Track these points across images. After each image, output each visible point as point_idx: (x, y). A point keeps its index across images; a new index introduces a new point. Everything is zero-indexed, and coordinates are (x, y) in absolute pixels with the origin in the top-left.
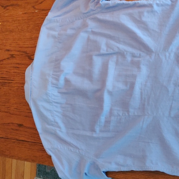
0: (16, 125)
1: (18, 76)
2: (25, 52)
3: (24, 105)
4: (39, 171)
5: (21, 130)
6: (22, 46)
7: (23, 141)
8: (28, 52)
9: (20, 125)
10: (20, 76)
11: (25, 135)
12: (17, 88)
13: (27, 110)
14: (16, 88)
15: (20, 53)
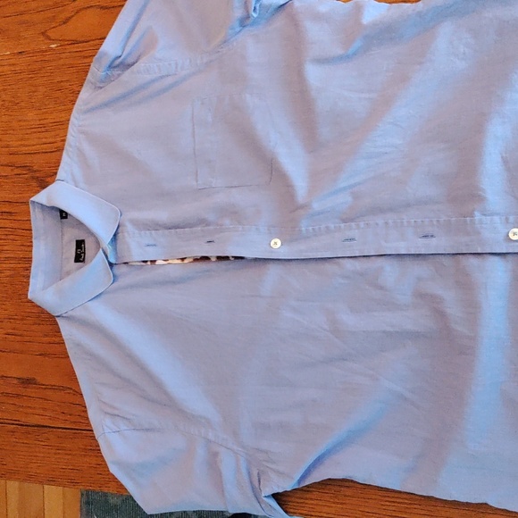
0: (15, 381)
1: (11, 237)
2: (29, 168)
3: (35, 324)
4: (88, 503)
5: (33, 395)
6: (16, 149)
7: (38, 426)
8: (35, 168)
9: (27, 382)
10: (17, 238)
11: (44, 409)
12: (12, 272)
13: (46, 336)
14: (8, 273)
15: (12, 170)
